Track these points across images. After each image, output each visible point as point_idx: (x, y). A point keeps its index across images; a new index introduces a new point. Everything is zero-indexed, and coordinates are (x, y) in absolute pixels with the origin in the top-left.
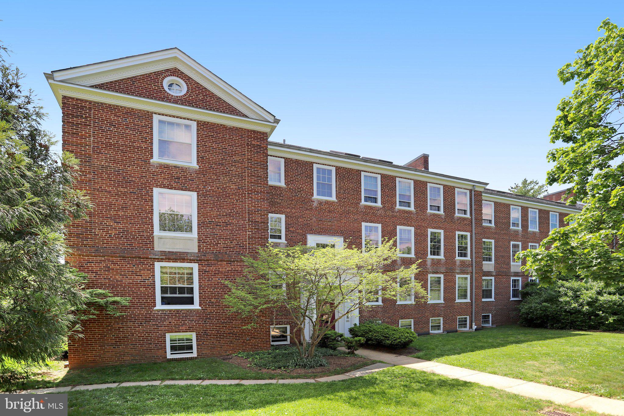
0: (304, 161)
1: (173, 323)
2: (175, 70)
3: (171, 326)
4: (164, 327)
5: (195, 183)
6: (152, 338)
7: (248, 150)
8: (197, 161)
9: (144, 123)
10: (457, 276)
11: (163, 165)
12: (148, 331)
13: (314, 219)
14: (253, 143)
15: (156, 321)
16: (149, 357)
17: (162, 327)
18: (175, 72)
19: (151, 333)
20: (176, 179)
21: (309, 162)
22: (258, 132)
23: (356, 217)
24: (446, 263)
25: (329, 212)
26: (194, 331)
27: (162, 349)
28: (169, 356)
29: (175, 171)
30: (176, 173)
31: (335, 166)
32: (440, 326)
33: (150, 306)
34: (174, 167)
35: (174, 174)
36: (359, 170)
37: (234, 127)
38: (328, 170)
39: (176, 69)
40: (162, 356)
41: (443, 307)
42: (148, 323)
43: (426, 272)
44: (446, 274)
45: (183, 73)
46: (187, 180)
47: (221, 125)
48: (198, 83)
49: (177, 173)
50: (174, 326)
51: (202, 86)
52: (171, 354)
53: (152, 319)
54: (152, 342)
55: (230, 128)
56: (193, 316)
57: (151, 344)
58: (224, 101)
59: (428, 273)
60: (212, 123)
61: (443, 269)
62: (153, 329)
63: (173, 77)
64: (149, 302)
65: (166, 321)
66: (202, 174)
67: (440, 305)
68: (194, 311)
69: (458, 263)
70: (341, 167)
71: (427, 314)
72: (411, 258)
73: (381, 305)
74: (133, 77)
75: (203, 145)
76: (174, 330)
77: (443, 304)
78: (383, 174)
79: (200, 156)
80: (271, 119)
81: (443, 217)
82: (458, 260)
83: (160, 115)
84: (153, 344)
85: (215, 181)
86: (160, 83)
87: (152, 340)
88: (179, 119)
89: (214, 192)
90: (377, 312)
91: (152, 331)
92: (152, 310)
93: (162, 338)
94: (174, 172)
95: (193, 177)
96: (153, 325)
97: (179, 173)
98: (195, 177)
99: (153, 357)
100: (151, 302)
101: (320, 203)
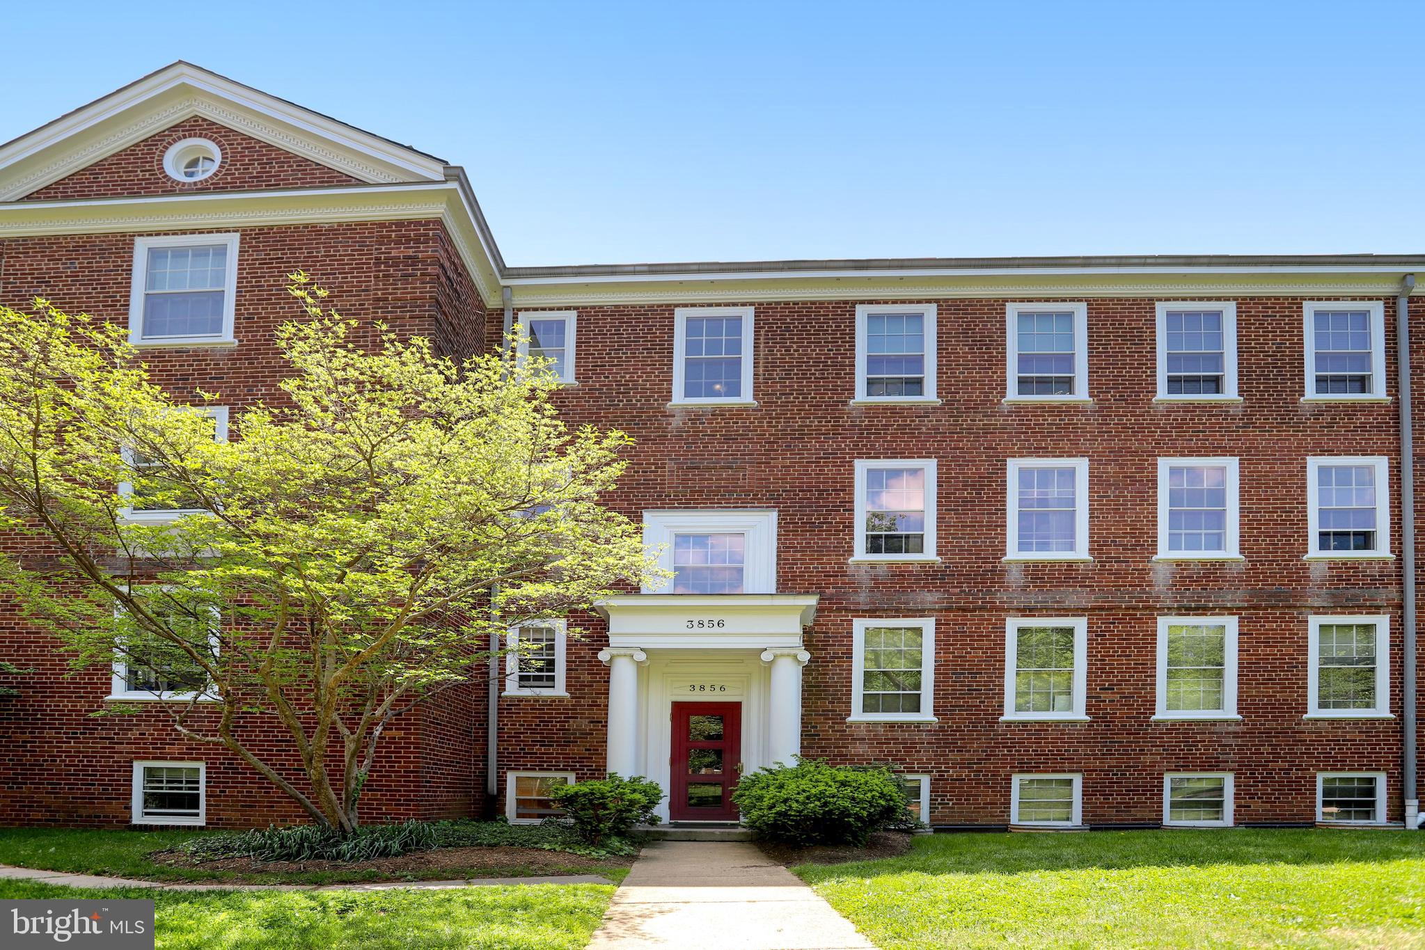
0: (642, 307)
1: (150, 735)
2: (195, 121)
3: (145, 744)
4: (127, 743)
5: (227, 382)
6: (98, 771)
7: (376, 277)
8: (236, 328)
9: (113, 262)
10: (1314, 622)
11: (149, 353)
12: (88, 752)
13: (670, 465)
14: (394, 253)
15: (109, 729)
16: (87, 816)
17: (122, 743)
18: (195, 127)
19: (96, 757)
20: (180, 380)
21: (659, 306)
22: (410, 222)
23: (830, 445)
24: (1253, 571)
25: (727, 439)
26: (201, 759)
27: (119, 799)
28: (138, 818)
29: (179, 361)
30: (180, 366)
31: (751, 304)
32: (1219, 804)
33: (96, 693)
34: (176, 352)
35: (176, 370)
36: (846, 302)
37: (340, 224)
38: (729, 319)
39: (196, 118)
40: (117, 817)
41: (1236, 735)
42: (90, 734)
43: (1145, 608)
44: (1249, 614)
45: (214, 124)
46: (205, 379)
47: (306, 226)
48: (251, 138)
49: (184, 365)
50: (151, 744)
51: (260, 142)
52: (147, 814)
53: (99, 725)
54: (96, 780)
55: (331, 230)
56: (201, 719)
57: (94, 785)
58: (318, 164)
59: (1152, 610)
60: (279, 227)
61: (1236, 597)
62: (102, 748)
63: (188, 139)
64: (96, 683)
65: (131, 730)
66: (246, 359)
67: (1217, 729)
68: (204, 708)
69: (1317, 573)
70: (777, 303)
71: (1148, 759)
72: (1070, 564)
73: (930, 723)
74: (96, 164)
75: (252, 286)
76: (150, 753)
77: (1237, 723)
78: (946, 300)
79: (243, 314)
80: (436, 172)
81: (1239, 411)
82: (1318, 560)
83: (151, 235)
84: (99, 785)
85: (280, 372)
86: (155, 163)
87: (96, 775)
88: (196, 235)
89: (274, 399)
90: (910, 747)
91: (98, 752)
92: (102, 702)
93: (120, 771)
94: (175, 366)
95: (223, 369)
96: (101, 738)
97: (188, 365)
98: (228, 369)
99: (96, 817)
100: (101, 683)
101: (695, 417)
